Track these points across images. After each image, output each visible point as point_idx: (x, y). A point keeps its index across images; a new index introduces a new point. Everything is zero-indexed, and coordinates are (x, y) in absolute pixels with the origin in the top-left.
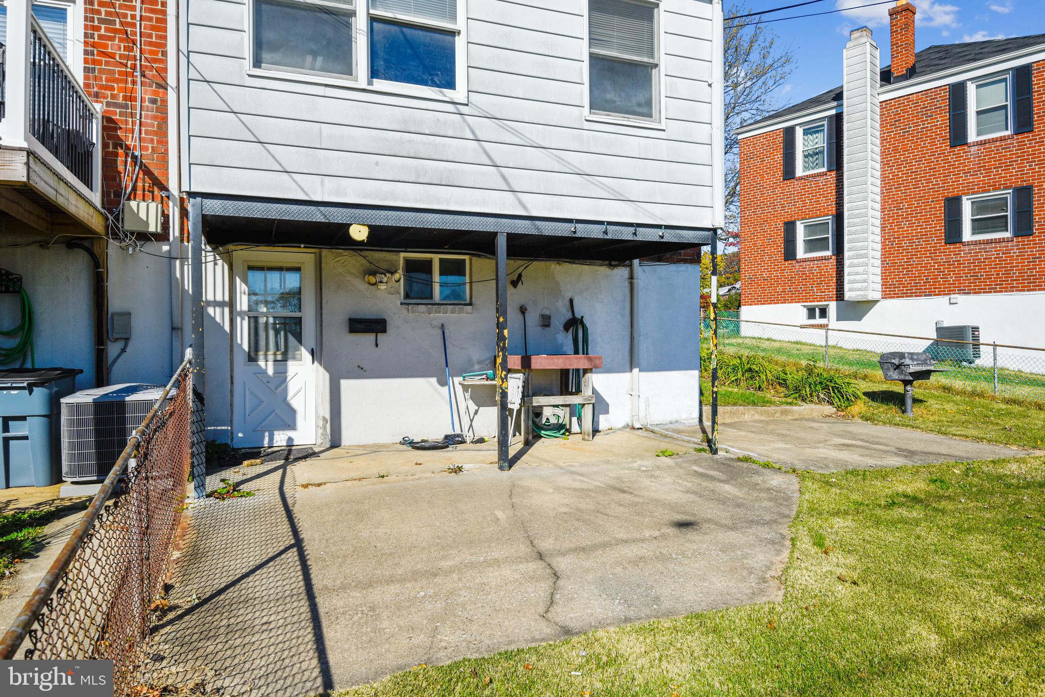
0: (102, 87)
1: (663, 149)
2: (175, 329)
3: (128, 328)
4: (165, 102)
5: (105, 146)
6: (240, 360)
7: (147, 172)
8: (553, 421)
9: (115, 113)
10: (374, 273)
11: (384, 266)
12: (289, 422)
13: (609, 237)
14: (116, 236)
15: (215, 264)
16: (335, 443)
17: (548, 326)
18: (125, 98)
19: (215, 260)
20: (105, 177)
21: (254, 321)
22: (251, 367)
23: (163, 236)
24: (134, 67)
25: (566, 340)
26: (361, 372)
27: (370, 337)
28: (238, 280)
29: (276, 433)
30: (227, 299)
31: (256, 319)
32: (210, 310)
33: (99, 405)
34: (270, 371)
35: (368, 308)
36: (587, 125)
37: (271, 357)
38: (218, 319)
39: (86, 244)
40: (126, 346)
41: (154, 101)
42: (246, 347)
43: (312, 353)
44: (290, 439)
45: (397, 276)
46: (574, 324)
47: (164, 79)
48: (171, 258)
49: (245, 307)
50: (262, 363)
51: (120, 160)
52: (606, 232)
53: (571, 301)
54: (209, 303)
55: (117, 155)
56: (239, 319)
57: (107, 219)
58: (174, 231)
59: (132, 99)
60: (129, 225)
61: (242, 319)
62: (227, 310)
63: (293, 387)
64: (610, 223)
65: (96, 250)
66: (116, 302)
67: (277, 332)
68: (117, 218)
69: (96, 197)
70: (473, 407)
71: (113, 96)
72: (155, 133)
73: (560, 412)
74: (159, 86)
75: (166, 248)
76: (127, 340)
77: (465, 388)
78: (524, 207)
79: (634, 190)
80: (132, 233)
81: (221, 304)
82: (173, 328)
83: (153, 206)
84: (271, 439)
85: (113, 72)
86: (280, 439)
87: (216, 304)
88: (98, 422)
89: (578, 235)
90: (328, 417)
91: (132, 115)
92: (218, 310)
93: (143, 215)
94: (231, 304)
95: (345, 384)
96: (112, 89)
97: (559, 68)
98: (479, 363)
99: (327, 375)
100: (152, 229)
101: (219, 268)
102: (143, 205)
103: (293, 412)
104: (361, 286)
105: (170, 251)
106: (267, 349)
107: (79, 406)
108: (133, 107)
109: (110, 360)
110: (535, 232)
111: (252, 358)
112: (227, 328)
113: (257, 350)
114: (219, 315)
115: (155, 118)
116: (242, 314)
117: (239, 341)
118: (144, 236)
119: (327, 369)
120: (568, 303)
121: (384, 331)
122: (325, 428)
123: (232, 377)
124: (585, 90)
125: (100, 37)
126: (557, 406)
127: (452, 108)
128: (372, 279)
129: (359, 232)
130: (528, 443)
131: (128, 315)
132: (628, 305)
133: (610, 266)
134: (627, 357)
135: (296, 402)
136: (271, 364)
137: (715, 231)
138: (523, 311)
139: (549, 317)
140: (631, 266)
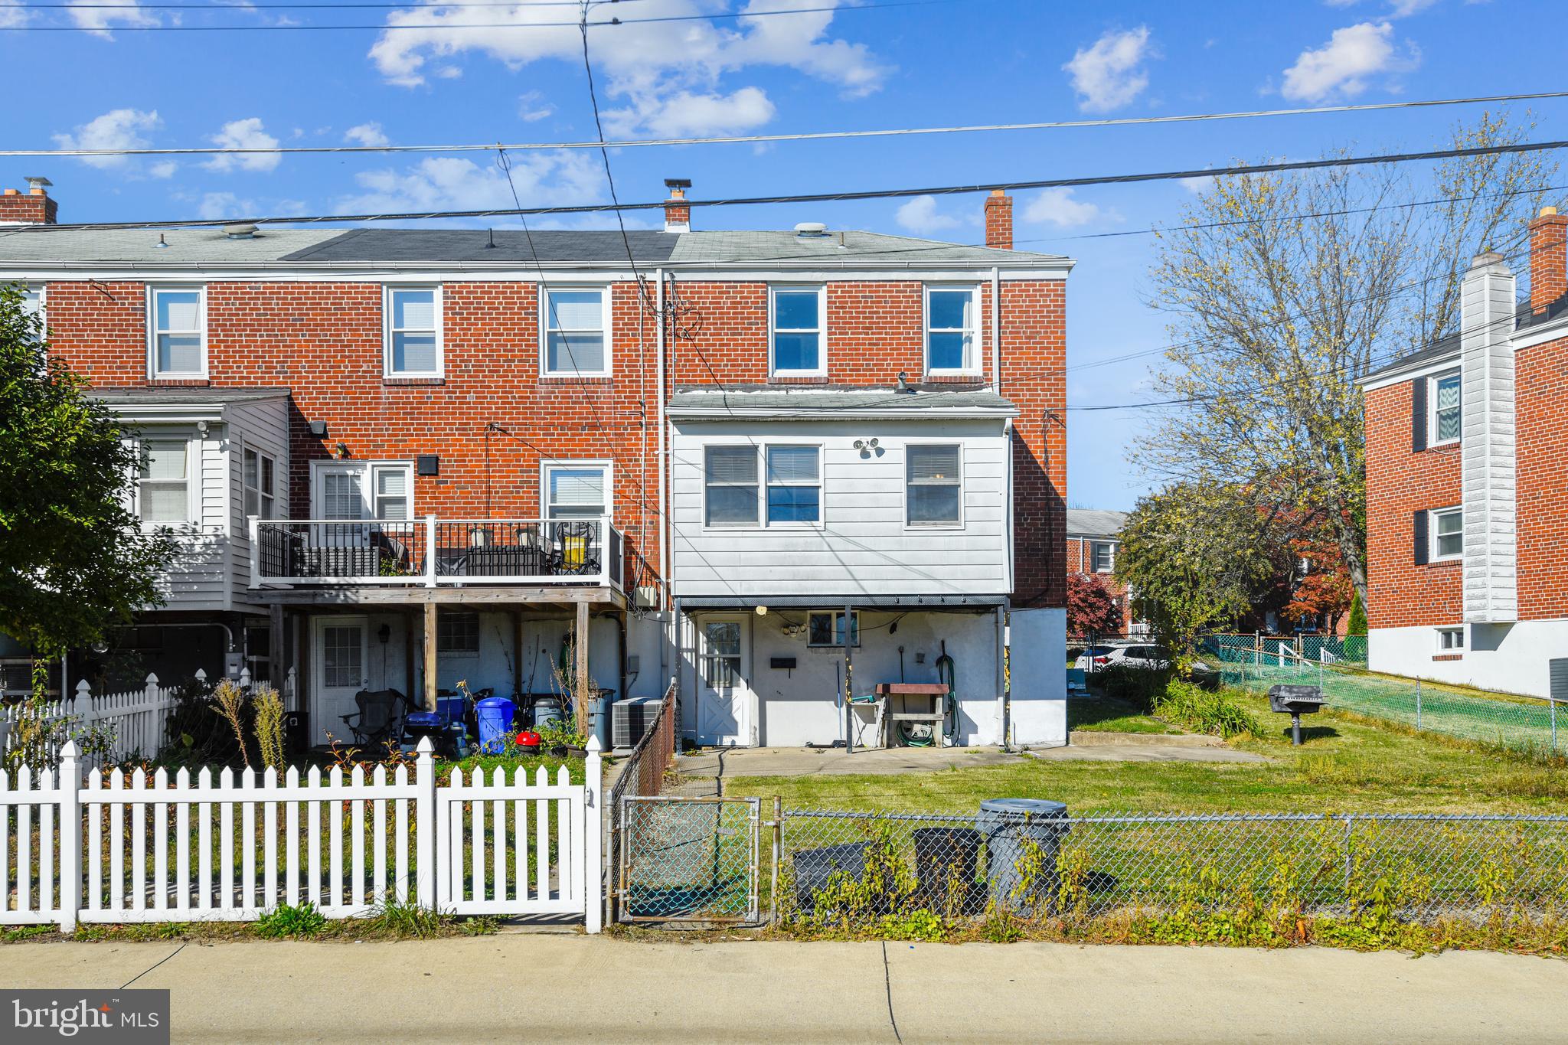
1: (964, 543)
3: (637, 665)
4: (658, 521)
5: (625, 553)
6: (702, 688)
7: (648, 567)
8: (920, 735)
10: (787, 626)
11: (795, 621)
12: (732, 729)
14: (631, 610)
15: (687, 624)
16: (762, 744)
17: (922, 662)
18: (636, 521)
19: (687, 621)
22: (709, 691)
23: (657, 607)
24: (640, 502)
25: (934, 672)
26: (779, 696)
27: (787, 670)
28: (701, 634)
29: (724, 737)
30: (694, 647)
31: (712, 659)
32: (685, 654)
33: (630, 706)
34: (721, 694)
35: (784, 651)
36: (905, 533)
37: (722, 685)
38: (689, 660)
39: (615, 616)
40: (636, 677)
41: (651, 522)
42: (706, 678)
43: (747, 682)
44: (733, 741)
45: (803, 628)
46: (945, 659)
47: (658, 508)
48: (662, 622)
49: (705, 652)
50: (716, 689)
51: (633, 562)
53: (941, 642)
54: (683, 650)
55: (632, 560)
56: (701, 660)
57: (627, 599)
58: (664, 605)
59: (640, 522)
61: (704, 659)
62: (694, 654)
63: (735, 705)
64: (921, 595)
65: (622, 620)
66: (631, 650)
67: (725, 668)
68: (632, 599)
69: (622, 590)
70: (861, 723)
72: (652, 541)
73: (927, 728)
74: (655, 512)
75: (659, 615)
76: (637, 673)
77: (856, 708)
78: (864, 590)
79: (940, 572)
80: (641, 608)
81: (691, 651)
82: (663, 666)
83: (652, 589)
84: (721, 740)
86: (727, 741)
87: (687, 650)
88: (631, 716)
89: (901, 604)
90: (758, 727)
91: (640, 531)
92: (689, 654)
93: (646, 596)
94: (697, 650)
95: (769, 704)
97: (883, 499)
99: (757, 698)
100: (652, 603)
101: (689, 627)
102: (646, 589)
103: (735, 722)
104: (780, 636)
105: (661, 617)
106: (719, 680)
107: (621, 707)
108: (640, 525)
109: (629, 685)
110: (871, 604)
111: (709, 685)
112: (694, 665)
113: (713, 680)
114: (690, 658)
115: (652, 533)
116: (703, 656)
117: (702, 674)
118: (647, 609)
119: (756, 693)
121: (795, 666)
122: (755, 734)
123: (697, 698)
124: (904, 511)
125: (622, 486)
126: (925, 723)
127: (816, 534)
128: (787, 630)
129: (761, 611)
130: (889, 747)
131: (637, 658)
132: (995, 645)
133: (977, 613)
134: (994, 687)
135: (737, 715)
136: (721, 689)
137: (1007, 595)
138: (901, 651)
139: (923, 655)
140: (996, 612)
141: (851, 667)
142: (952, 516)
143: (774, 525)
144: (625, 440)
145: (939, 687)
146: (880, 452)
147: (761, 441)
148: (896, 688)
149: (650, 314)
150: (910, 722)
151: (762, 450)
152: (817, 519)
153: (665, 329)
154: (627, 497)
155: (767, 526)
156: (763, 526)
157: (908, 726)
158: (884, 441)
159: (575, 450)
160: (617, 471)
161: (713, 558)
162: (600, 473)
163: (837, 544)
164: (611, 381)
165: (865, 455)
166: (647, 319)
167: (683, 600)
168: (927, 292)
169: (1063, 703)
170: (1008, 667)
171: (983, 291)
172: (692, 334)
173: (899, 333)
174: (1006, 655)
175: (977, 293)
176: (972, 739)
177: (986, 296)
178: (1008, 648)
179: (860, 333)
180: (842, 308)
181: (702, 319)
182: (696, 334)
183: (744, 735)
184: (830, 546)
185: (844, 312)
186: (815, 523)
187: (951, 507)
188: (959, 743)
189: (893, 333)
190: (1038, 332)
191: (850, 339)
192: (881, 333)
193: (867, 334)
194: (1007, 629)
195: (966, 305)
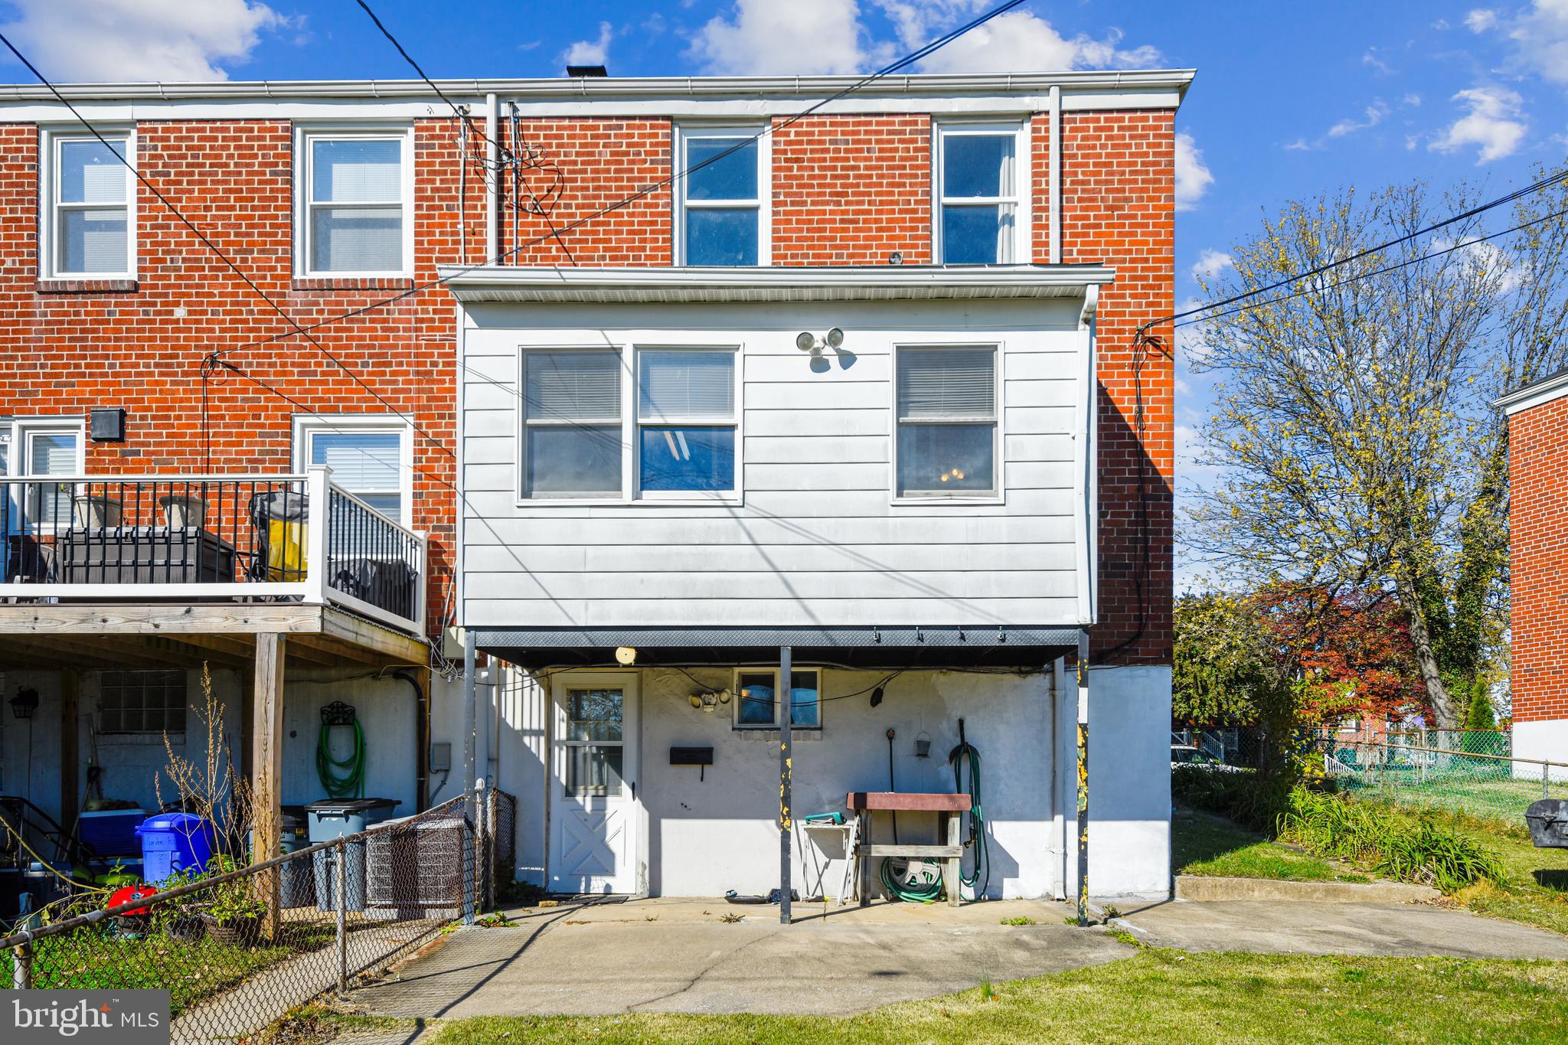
0: (429, 509)
1: (1002, 528)
3: (447, 759)
6: (557, 794)
8: (921, 880)
9: (440, 537)
10: (698, 694)
11: (713, 684)
12: (606, 865)
14: (437, 665)
15: (532, 689)
16: (654, 892)
17: (925, 755)
19: (532, 685)
20: (429, 604)
21: (573, 751)
22: (568, 803)
25: (949, 772)
26: (684, 811)
27: (697, 768)
28: (557, 706)
29: (593, 878)
30: (543, 727)
31: (575, 749)
32: (526, 740)
34: (588, 808)
35: (693, 735)
36: (893, 511)
37: (592, 792)
38: (534, 750)
39: (410, 674)
40: (446, 778)
42: (563, 780)
43: (633, 787)
44: (608, 886)
45: (725, 697)
46: (964, 752)
49: (564, 736)
50: (579, 799)
51: (447, 584)
52: (921, 639)
53: (961, 722)
54: (524, 732)
55: (441, 579)
56: (557, 749)
57: (430, 647)
60: (448, 653)
61: (561, 749)
62: (542, 739)
63: (612, 826)
64: (922, 627)
65: (420, 680)
66: (438, 732)
67: (598, 766)
68: (439, 647)
69: (419, 627)
70: (822, 859)
71: (439, 520)
73: (933, 869)
75: (484, 674)
76: (447, 771)
77: (813, 834)
78: (812, 615)
79: (958, 584)
80: (451, 661)
81: (537, 733)
82: (489, 760)
84: (588, 885)
85: (439, 494)
86: (598, 885)
87: (532, 733)
90: (647, 863)
91: (455, 535)
92: (534, 739)
93: (460, 641)
94: (549, 732)
95: (667, 825)
96: (437, 511)
97: (856, 448)
98: (831, 802)
99: (646, 814)
101: (535, 694)
103: (612, 855)
104: (684, 708)
105: (487, 677)
106: (586, 784)
109: (431, 794)
110: (827, 644)
111: (570, 792)
112: (543, 759)
113: (575, 784)
114: (536, 746)
116: (560, 743)
117: (557, 774)
119: (646, 805)
120: (956, 725)
121: (710, 763)
122: (643, 876)
123: (548, 814)
124: (891, 469)
125: (428, 460)
126: (929, 860)
127: (725, 512)
128: (697, 701)
129: (626, 656)
130: (865, 903)
131: (448, 746)
132: (1049, 727)
133: (1020, 673)
134: (1048, 799)
135: (615, 844)
136: (589, 799)
137: (1084, 628)
138: (890, 735)
139: (927, 744)
140: (1052, 671)
141: (789, 762)
142: (983, 478)
143: (650, 496)
144: (433, 382)
145: (952, 799)
146: (847, 360)
147: (627, 339)
148: (878, 801)
149: (476, 172)
150: (905, 860)
151: (627, 357)
152: (729, 485)
153: (500, 198)
154: (437, 478)
155: (637, 497)
156: (627, 495)
157: (902, 865)
158: (852, 340)
159: (351, 400)
160: (420, 433)
161: (534, 558)
162: (393, 441)
163: (763, 530)
164: (413, 287)
165: (819, 365)
166: (472, 181)
167: (481, 634)
168: (940, 136)
169: (1164, 826)
170: (1085, 763)
171: (1034, 130)
172: (547, 206)
173: (892, 203)
174: (1080, 741)
175: (1023, 137)
176: (1010, 888)
177: (1039, 139)
178: (1084, 727)
179: (827, 203)
180: (797, 160)
181: (563, 180)
182: (553, 206)
183: (627, 879)
184: (750, 535)
185: (800, 169)
186: (725, 494)
187: (979, 462)
188: (988, 893)
189: (882, 203)
190: (1128, 200)
191: (809, 212)
192: (862, 203)
193: (838, 203)
194: (1083, 692)
195: (1006, 159)
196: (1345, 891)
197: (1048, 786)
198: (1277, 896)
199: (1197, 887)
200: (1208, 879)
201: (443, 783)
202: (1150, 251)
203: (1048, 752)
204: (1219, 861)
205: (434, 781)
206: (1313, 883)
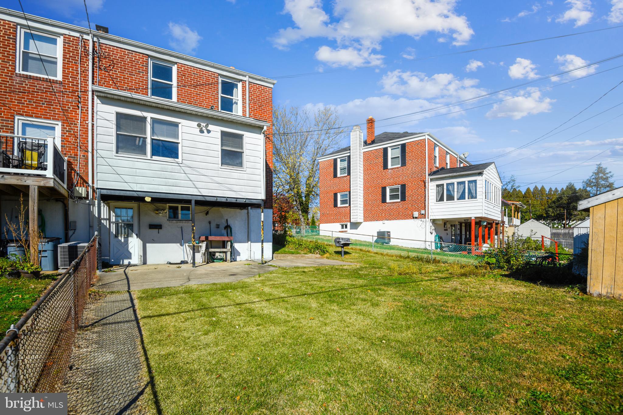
0: (67, 152)
1: (245, 176)
2: (91, 227)
3: (75, 226)
4: (87, 156)
5: (68, 170)
6: (112, 237)
7: (82, 178)
8: (219, 257)
9: (71, 160)
10: (157, 210)
11: (161, 208)
12: (129, 256)
13: (228, 201)
14: (71, 198)
15: (104, 207)
16: (144, 263)
18: (74, 155)
19: (104, 205)
20: (68, 180)
21: (117, 224)
22: (116, 239)
23: (87, 198)
24: (77, 145)
25: (224, 232)
26: (153, 241)
27: (156, 230)
28: (112, 212)
29: (125, 260)
30: (108, 218)
31: (118, 224)
32: (103, 221)
33: (70, 247)
34: (123, 241)
35: (156, 221)
36: (220, 169)
37: (123, 236)
38: (105, 224)
39: (62, 200)
41: (84, 156)
42: (114, 233)
43: (137, 235)
44: (129, 262)
45: (165, 211)
46: (227, 227)
47: (87, 149)
48: (89, 205)
49: (114, 220)
50: (120, 238)
51: (73, 174)
52: (227, 200)
54: (102, 219)
55: (72, 173)
56: (112, 224)
57: (69, 192)
58: (90, 196)
59: (77, 155)
60: (76, 194)
61: (113, 224)
62: (108, 221)
63: (130, 245)
64: (227, 197)
65: (65, 202)
66: (71, 218)
67: (125, 229)
68: (72, 192)
69: (65, 186)
71: (70, 154)
72: (84, 166)
74: (85, 151)
75: (88, 202)
76: (75, 230)
77: (189, 247)
78: (200, 193)
79: (235, 188)
80: (77, 197)
81: (106, 219)
82: (90, 227)
83: (84, 189)
84: (123, 262)
85: (71, 147)
86: (126, 262)
87: (104, 219)
88: (69, 251)
89: (218, 201)
90: (142, 255)
91: (77, 160)
92: (105, 221)
93: (80, 191)
94: (109, 219)
95: (148, 245)
96: (70, 152)
97: (211, 153)
99: (142, 242)
100: (83, 196)
101: (105, 208)
102: (80, 188)
104: (153, 214)
105: (89, 203)
106: (121, 234)
107: (64, 247)
108: (77, 158)
109: (70, 236)
110: (204, 200)
111: (116, 236)
112: (108, 227)
113: (118, 234)
115: (84, 161)
116: (113, 222)
117: (112, 231)
118: (81, 198)
119: (141, 240)
120: (226, 221)
121: (161, 228)
122: (141, 259)
123: (110, 242)
124: (220, 159)
125: (66, 136)
126: (220, 252)
127: (177, 164)
128: (157, 212)
129: (148, 199)
130: (208, 263)
131: (75, 222)
132: (247, 222)
133: (241, 209)
134: (247, 238)
135: (131, 250)
136: (123, 238)
137: (263, 200)
138: (210, 223)
139: (219, 225)
140: (248, 209)
141: (194, 228)
142: (240, 164)
143: (155, 158)
144: (69, 113)
145: (229, 238)
146: (209, 132)
147: (149, 116)
148: (211, 238)
149: (85, 55)
150: (215, 252)
151: (149, 120)
152: (177, 158)
153: (93, 64)
154: (70, 142)
155: (151, 158)
156: (149, 157)
157: (214, 254)
158: (211, 127)
159: (38, 114)
160: (63, 128)
161: (119, 170)
162: (53, 129)
163: (188, 170)
164: (61, 84)
165: (202, 131)
166: (83, 57)
167: (102, 191)
168: (220, 79)
169: (271, 244)
170: (263, 229)
171: (243, 84)
172: (109, 70)
173: (209, 92)
174: (262, 225)
175: (240, 85)
176: (238, 258)
177: (244, 87)
178: (263, 222)
179: (192, 88)
180: (184, 76)
181: (114, 64)
182: (111, 70)
183: (135, 259)
184: (184, 171)
185: (185, 78)
186: (176, 160)
187: (240, 161)
188: (233, 260)
189: (206, 92)
190: (263, 105)
191: (187, 90)
192: (201, 91)
193: (195, 89)
194: (262, 214)
195: (235, 89)
196: (305, 256)
197: (247, 235)
198: (292, 258)
199: (277, 257)
200: (280, 255)
201: (74, 233)
202: (268, 118)
203: (247, 227)
204: (280, 251)
205: (70, 233)
206: (299, 255)
